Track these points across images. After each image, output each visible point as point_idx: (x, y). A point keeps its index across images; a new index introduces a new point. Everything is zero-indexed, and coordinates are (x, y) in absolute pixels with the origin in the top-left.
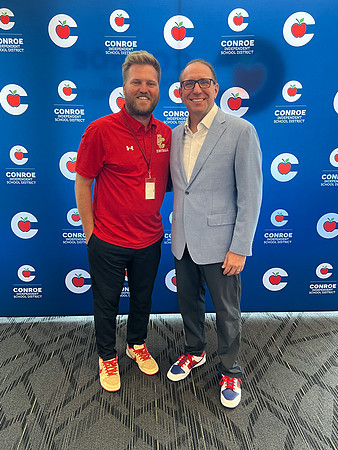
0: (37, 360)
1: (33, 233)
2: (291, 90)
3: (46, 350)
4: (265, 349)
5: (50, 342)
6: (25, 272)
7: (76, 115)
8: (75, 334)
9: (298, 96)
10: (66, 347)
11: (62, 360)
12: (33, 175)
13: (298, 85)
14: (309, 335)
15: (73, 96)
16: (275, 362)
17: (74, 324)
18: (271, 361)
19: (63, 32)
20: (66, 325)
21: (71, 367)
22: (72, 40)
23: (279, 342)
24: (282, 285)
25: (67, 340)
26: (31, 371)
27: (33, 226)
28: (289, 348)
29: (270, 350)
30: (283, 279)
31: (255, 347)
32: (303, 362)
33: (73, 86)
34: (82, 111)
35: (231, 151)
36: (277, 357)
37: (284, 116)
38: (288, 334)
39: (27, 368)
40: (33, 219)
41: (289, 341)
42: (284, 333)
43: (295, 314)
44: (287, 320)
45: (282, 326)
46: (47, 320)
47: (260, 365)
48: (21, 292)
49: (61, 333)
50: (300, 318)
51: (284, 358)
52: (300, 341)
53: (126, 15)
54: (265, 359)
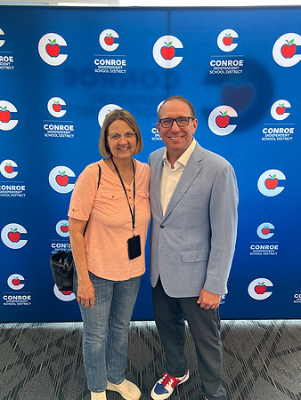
0: (26, 372)
1: (22, 243)
2: (279, 109)
3: (36, 361)
4: (250, 362)
5: (39, 352)
6: (14, 280)
7: (65, 130)
8: (64, 342)
9: (286, 115)
10: (55, 358)
11: (51, 372)
12: (23, 188)
13: (287, 104)
14: (294, 347)
15: (63, 113)
16: (260, 378)
17: (62, 331)
18: (256, 376)
19: (53, 50)
20: (55, 332)
21: (60, 380)
22: (62, 59)
23: (263, 354)
24: (267, 295)
25: (55, 350)
26: (20, 385)
27: (22, 237)
28: (274, 361)
29: (255, 364)
30: (268, 289)
31: (241, 360)
32: (287, 378)
33: (62, 103)
34: (71, 127)
35: (206, 191)
36: (262, 372)
37: (271, 133)
38: (272, 344)
39: (16, 382)
40: (22, 230)
41: (274, 354)
42: (269, 344)
43: (279, 322)
44: (271, 328)
45: (267, 335)
46: (36, 326)
47: (245, 381)
48: (10, 300)
49: (49, 341)
50: (284, 326)
51: (269, 373)
52: (284, 353)
53: (115, 35)
54: (251, 374)
